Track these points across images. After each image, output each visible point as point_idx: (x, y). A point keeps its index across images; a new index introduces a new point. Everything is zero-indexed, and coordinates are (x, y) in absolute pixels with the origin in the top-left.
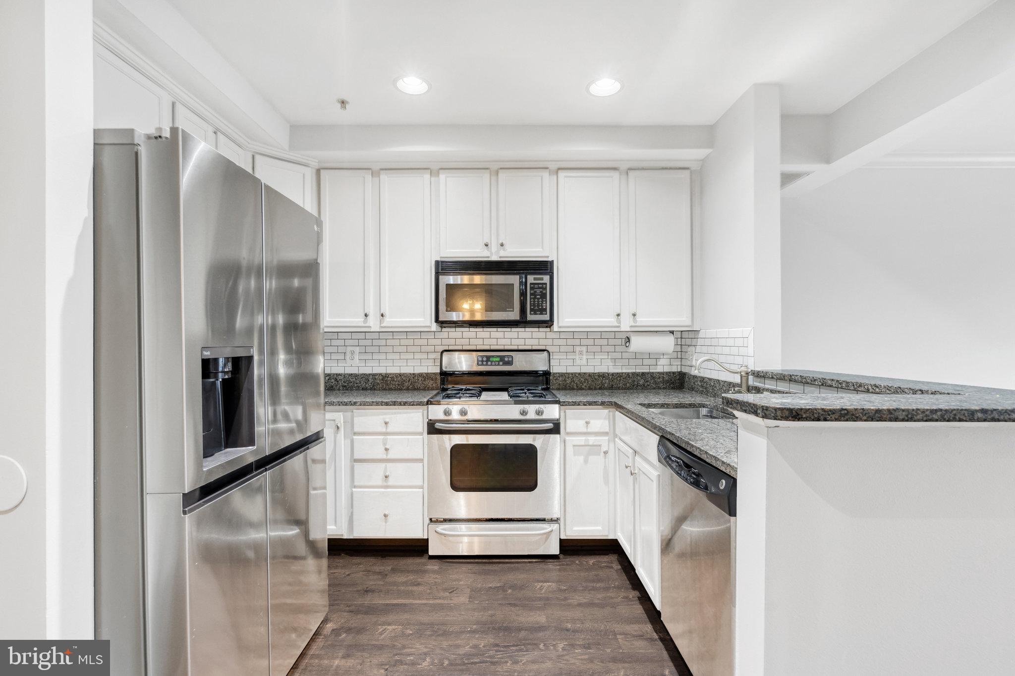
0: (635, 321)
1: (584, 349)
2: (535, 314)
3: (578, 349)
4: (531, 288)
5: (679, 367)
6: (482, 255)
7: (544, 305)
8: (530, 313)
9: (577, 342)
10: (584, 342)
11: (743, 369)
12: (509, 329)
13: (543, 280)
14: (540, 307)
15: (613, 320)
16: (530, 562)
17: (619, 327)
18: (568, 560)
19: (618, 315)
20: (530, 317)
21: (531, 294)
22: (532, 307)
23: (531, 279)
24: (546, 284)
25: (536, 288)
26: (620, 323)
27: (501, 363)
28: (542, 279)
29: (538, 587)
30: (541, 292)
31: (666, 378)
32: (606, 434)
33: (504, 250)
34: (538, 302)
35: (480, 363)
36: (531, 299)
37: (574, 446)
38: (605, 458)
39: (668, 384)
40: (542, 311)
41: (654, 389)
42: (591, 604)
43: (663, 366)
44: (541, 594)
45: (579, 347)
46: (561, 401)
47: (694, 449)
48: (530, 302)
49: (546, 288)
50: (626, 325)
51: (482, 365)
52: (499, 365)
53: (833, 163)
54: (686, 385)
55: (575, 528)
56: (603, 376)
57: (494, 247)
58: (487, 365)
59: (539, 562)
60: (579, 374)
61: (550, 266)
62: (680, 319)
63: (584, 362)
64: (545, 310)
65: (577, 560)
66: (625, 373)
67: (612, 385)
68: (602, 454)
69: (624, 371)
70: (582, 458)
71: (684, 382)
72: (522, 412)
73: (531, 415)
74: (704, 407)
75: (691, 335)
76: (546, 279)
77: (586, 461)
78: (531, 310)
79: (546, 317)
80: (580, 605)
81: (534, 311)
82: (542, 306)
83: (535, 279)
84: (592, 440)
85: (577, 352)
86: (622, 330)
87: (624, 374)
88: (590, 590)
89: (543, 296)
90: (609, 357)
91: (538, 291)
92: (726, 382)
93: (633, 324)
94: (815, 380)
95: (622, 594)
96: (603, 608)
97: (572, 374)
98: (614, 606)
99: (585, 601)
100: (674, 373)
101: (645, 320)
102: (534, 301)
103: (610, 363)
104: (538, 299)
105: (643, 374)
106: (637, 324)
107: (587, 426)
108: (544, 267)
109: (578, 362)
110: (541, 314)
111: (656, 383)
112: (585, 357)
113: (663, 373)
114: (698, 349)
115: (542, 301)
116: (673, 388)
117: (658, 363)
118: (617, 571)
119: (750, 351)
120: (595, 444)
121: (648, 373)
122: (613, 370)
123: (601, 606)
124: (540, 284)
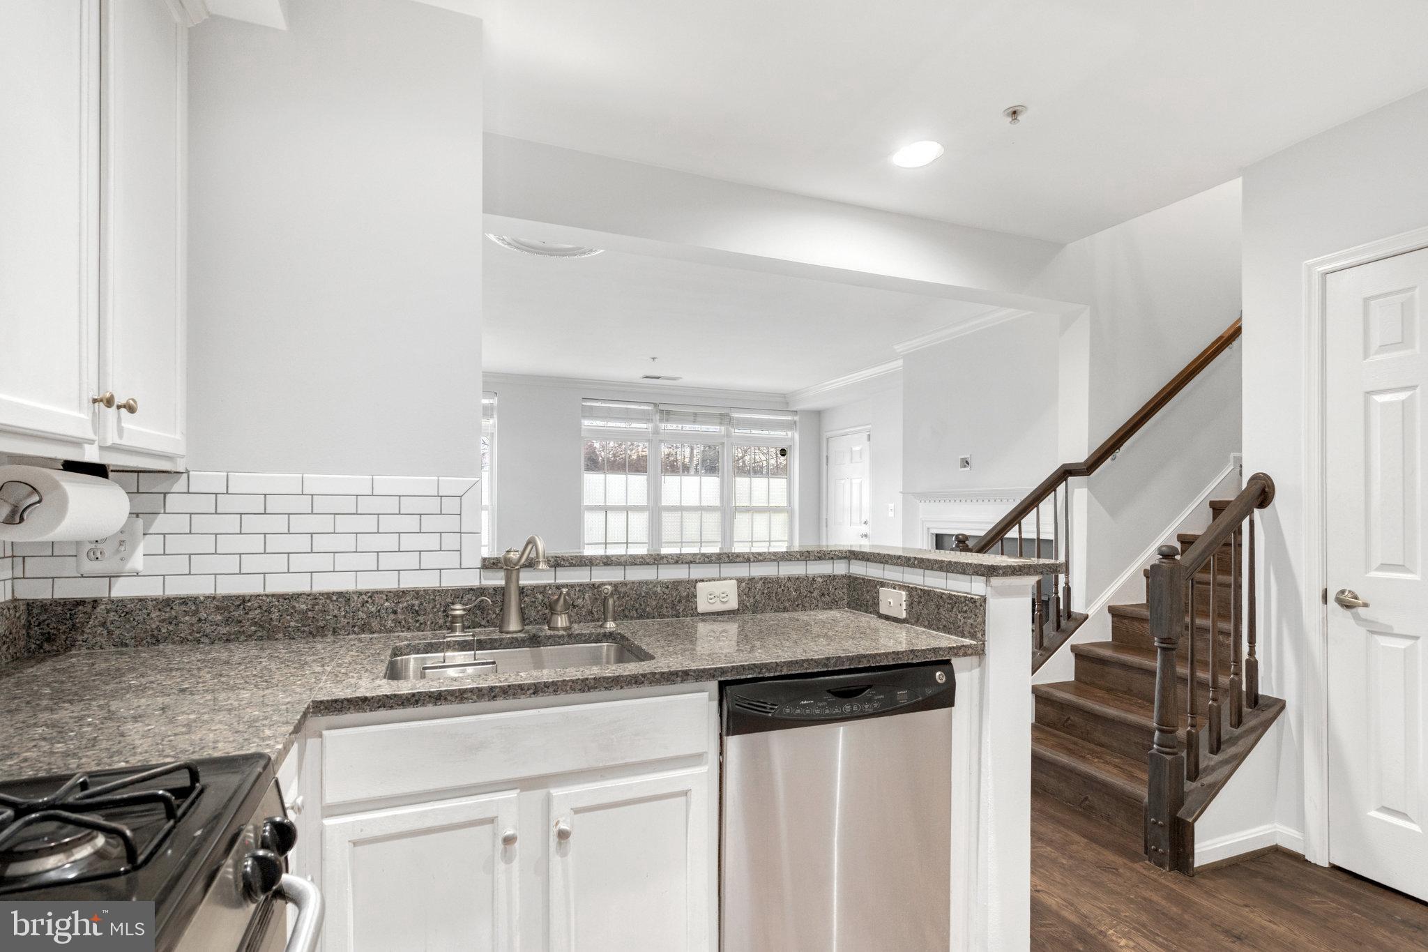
0: (119, 429)
15: (84, 417)
93: (115, 438)
106: (123, 441)
114: (167, 524)
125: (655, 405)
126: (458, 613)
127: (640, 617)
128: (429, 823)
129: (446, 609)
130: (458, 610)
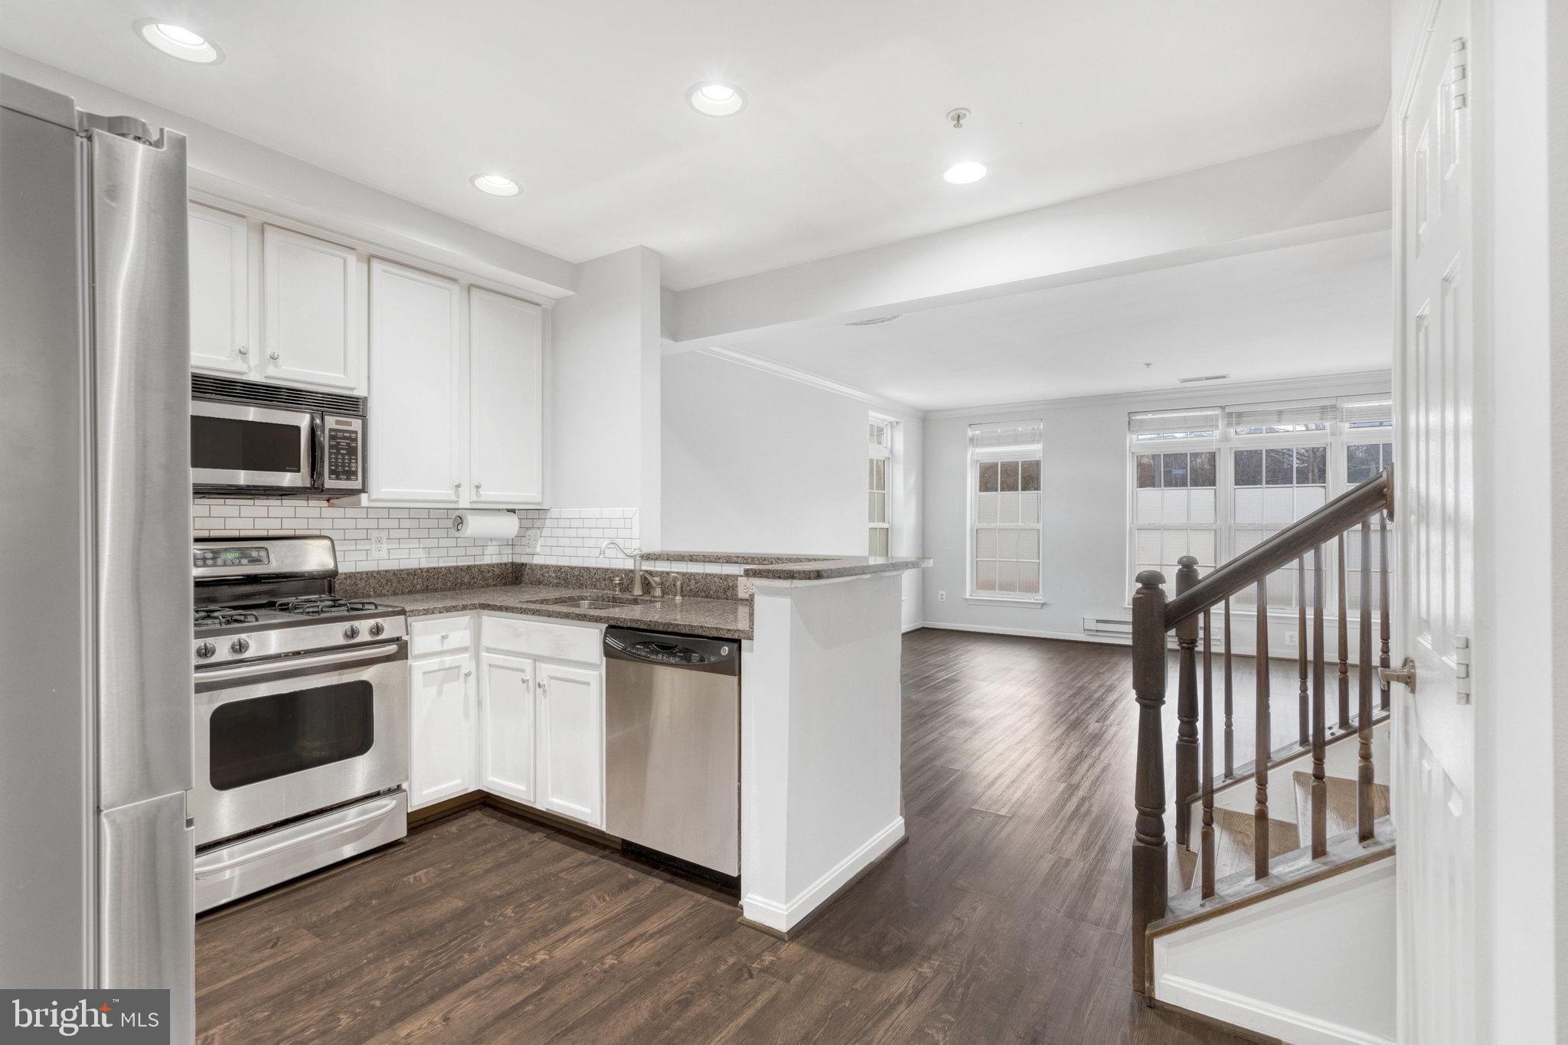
0: (478, 494)
1: (384, 534)
2: (338, 478)
3: (374, 534)
4: (332, 438)
5: (510, 556)
6: (233, 368)
7: (354, 465)
8: (330, 477)
9: (373, 524)
10: (384, 524)
11: (637, 552)
12: (251, 502)
13: (351, 426)
14: (347, 469)
15: (450, 492)
16: (363, 864)
17: (456, 502)
18: (419, 839)
19: (458, 486)
20: (330, 483)
21: (331, 447)
22: (333, 468)
23: (331, 422)
24: (356, 432)
25: (339, 438)
26: (458, 496)
27: (244, 561)
28: (350, 424)
29: (412, 880)
30: (348, 444)
31: (497, 571)
32: (465, 649)
33: (276, 366)
34: (344, 459)
35: (200, 562)
36: (330, 453)
37: (424, 673)
38: (466, 683)
39: (499, 580)
40: (350, 474)
41: (482, 587)
42: (500, 865)
43: (491, 557)
44: (424, 884)
45: (377, 530)
46: (407, 609)
47: (682, 628)
48: (330, 458)
49: (355, 440)
50: (464, 503)
51: (205, 565)
52: (240, 564)
53: (681, 341)
54: (526, 578)
55: (425, 792)
56: (413, 573)
57: (253, 359)
58: (215, 565)
59: (381, 856)
60: (379, 572)
61: (363, 405)
62: (527, 494)
63: (384, 554)
64: (355, 473)
65: (434, 834)
66: (446, 568)
67: (427, 586)
68: (462, 677)
69: (442, 565)
70: (434, 689)
71: (522, 575)
72: (349, 633)
73: (364, 636)
74: (583, 599)
75: (535, 515)
76: (356, 424)
77: (440, 693)
78: (332, 472)
79: (356, 484)
80: (488, 871)
81: (335, 474)
82: (349, 467)
83: (338, 423)
84: (448, 660)
85: (373, 539)
86: (460, 507)
87: (443, 569)
88: (483, 855)
89: (352, 451)
90: (421, 546)
91: (343, 443)
92: (600, 569)
93: (475, 498)
94: (719, 559)
95: (526, 842)
96: (518, 861)
97: (367, 573)
98: (528, 854)
99: (489, 866)
100: (505, 564)
101: (491, 494)
102: (337, 459)
103: (421, 554)
104: (343, 455)
105: (469, 567)
106: (481, 499)
107: (442, 642)
108: (351, 405)
109: (375, 554)
110: (348, 479)
111: (485, 579)
112: (385, 547)
113: (493, 566)
114: (546, 532)
115: (350, 459)
116: (505, 584)
117: (486, 552)
118: (494, 825)
119: (636, 533)
120: (453, 665)
121: (475, 566)
122: (425, 564)
123: (516, 859)
124: (348, 431)
125: (1223, 408)
126: (617, 582)
127: (707, 597)
128: (506, 664)
129: (611, 580)
130: (617, 581)
